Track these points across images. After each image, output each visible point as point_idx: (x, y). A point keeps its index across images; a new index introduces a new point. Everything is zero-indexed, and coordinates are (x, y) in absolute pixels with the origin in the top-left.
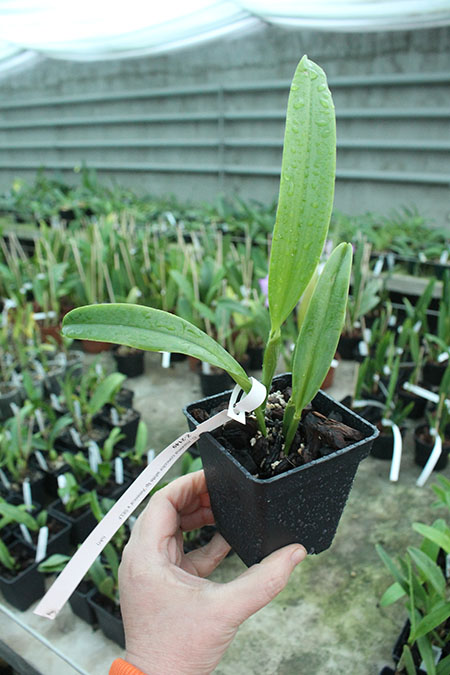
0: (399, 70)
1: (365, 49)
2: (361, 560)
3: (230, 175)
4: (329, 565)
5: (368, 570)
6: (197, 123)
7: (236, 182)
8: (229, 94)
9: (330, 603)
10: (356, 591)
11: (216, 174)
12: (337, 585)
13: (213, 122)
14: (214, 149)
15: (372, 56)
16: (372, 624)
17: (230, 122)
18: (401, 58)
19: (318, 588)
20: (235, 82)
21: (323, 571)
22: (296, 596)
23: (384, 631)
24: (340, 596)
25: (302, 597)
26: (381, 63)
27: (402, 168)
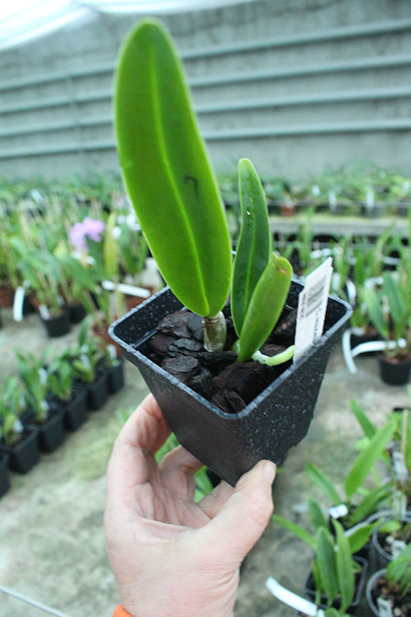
0: (216, 41)
1: (185, 26)
3: (89, 151)
6: (53, 108)
7: (95, 156)
8: (77, 79)
11: (74, 152)
13: (65, 106)
14: (69, 130)
15: (191, 32)
17: (81, 104)
18: (216, 32)
20: (79, 67)
26: (201, 37)
27: (231, 126)
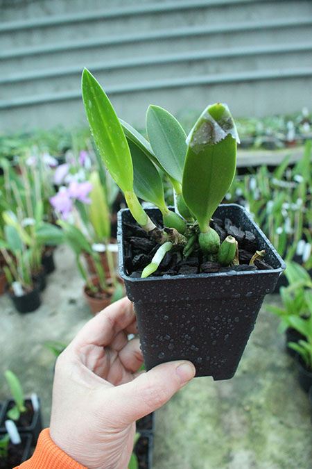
2: (244, 394)
4: (227, 411)
5: (253, 398)
9: (252, 441)
10: (260, 420)
12: (244, 423)
16: (289, 439)
19: (233, 434)
21: (226, 418)
22: (225, 452)
23: (300, 439)
24: (253, 431)
25: (230, 450)
